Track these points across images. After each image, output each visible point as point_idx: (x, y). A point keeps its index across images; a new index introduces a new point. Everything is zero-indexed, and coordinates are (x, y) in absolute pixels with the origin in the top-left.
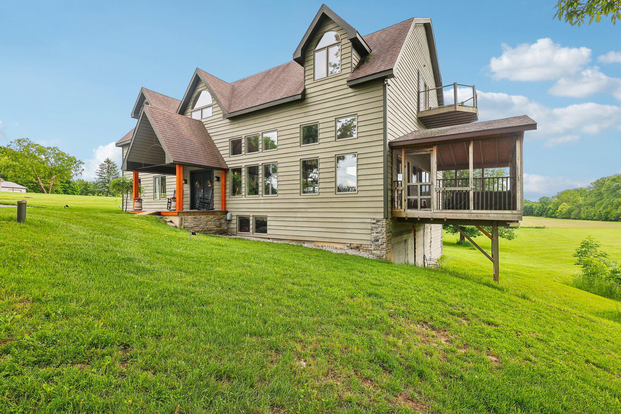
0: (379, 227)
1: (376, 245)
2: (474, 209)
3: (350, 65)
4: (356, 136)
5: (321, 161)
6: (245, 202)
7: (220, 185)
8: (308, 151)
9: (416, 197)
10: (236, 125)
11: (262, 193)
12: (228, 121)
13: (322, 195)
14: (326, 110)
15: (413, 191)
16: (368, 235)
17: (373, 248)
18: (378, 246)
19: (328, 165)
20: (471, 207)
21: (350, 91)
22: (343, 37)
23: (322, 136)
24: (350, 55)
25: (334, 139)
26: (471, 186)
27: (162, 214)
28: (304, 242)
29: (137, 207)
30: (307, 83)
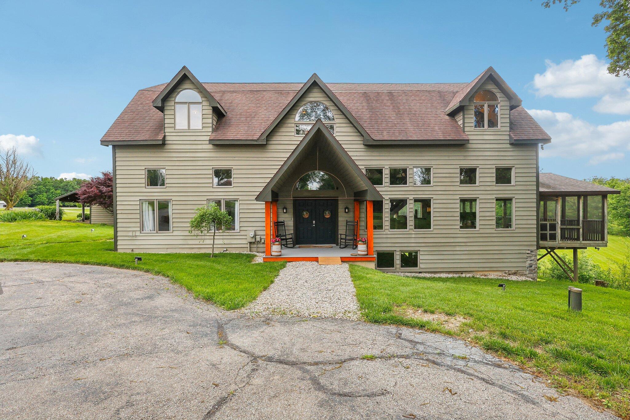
0: (532, 256)
1: (530, 270)
2: (583, 240)
3: (508, 125)
4: (513, 183)
5: (481, 201)
6: (389, 236)
7: (350, 217)
8: (468, 191)
9: (546, 232)
10: (375, 154)
11: (413, 227)
12: (362, 146)
13: (481, 231)
14: (486, 158)
15: (543, 227)
16: (523, 263)
17: (527, 272)
18: (532, 270)
19: (488, 205)
20: (581, 239)
21: (508, 146)
22: (502, 99)
23: (482, 180)
24: (508, 116)
25: (494, 183)
26: (581, 225)
27: (344, 260)
28: (462, 272)
29: (276, 252)
30: (466, 129)
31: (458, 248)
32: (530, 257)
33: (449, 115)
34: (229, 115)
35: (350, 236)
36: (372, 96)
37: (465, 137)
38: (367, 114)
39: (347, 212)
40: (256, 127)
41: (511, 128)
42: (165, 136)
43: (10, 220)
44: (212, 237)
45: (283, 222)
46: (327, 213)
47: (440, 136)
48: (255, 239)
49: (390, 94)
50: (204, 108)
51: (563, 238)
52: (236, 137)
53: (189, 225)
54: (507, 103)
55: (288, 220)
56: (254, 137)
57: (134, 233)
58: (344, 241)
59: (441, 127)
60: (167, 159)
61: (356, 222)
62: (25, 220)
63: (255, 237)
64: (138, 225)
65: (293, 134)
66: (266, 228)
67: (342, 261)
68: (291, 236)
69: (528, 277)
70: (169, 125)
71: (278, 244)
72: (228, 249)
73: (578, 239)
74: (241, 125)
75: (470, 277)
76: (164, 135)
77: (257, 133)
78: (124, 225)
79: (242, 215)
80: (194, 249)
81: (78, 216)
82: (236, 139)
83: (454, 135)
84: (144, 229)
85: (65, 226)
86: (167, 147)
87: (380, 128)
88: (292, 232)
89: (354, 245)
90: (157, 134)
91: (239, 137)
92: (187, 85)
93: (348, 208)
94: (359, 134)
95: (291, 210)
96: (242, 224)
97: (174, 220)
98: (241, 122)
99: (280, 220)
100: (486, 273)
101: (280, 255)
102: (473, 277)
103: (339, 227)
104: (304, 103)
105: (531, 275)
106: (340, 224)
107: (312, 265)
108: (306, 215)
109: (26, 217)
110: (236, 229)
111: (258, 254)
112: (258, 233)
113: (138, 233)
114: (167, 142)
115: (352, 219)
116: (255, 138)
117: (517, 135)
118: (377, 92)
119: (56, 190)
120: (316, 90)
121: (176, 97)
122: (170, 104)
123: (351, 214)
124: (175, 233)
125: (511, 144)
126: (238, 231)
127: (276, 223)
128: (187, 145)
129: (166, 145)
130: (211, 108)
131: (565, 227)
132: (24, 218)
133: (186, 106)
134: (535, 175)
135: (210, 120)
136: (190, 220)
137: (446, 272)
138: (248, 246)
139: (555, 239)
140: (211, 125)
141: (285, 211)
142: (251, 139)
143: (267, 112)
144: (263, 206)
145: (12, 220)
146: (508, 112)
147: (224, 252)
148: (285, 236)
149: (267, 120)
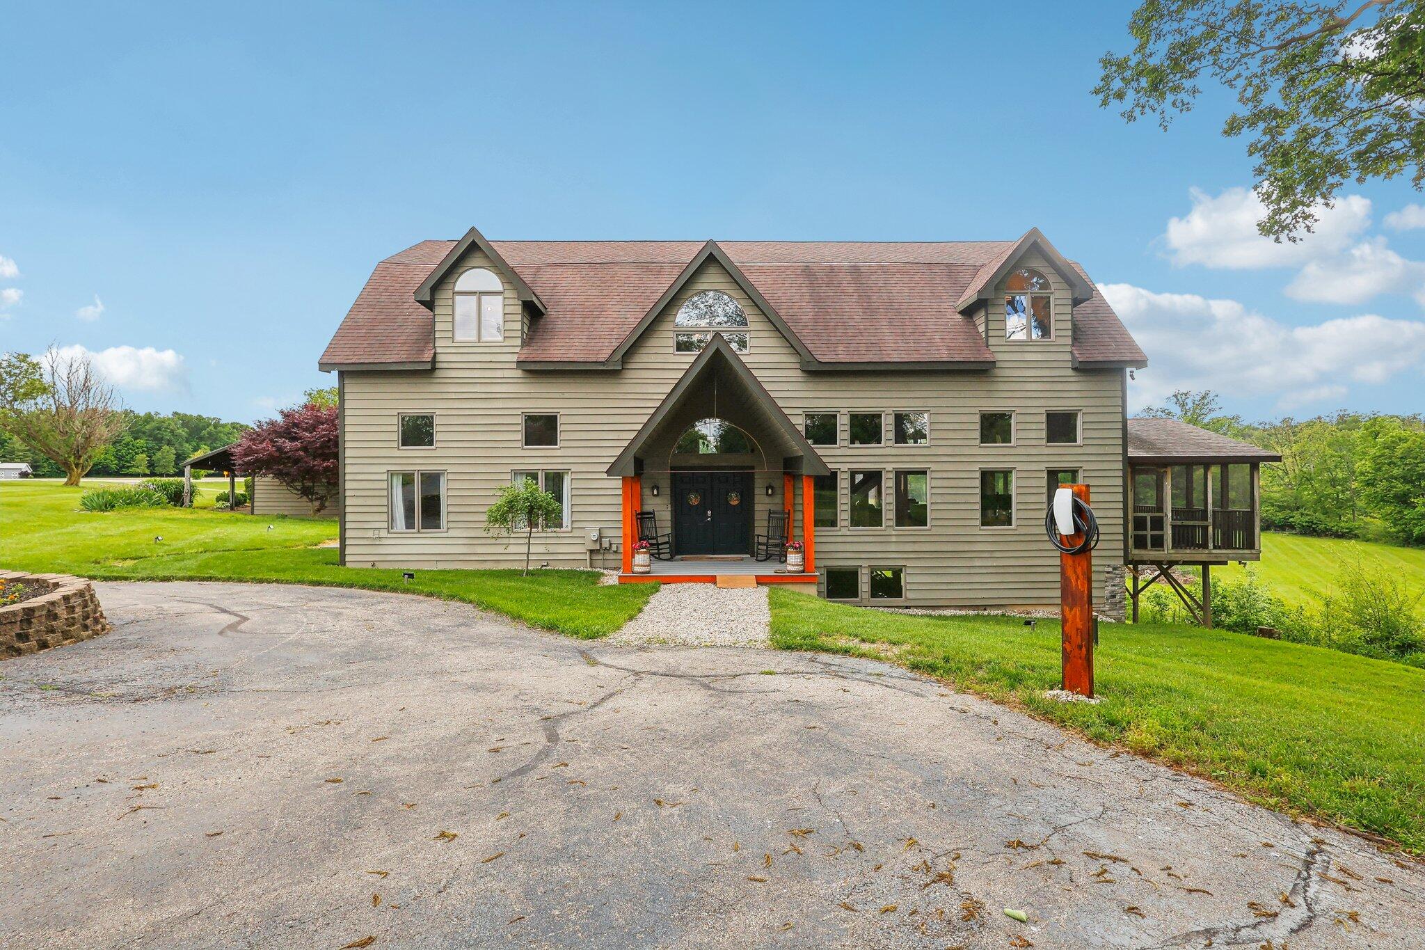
0: (1116, 577)
1: (1111, 603)
3: (1069, 333)
4: (1079, 442)
5: (1020, 475)
6: (849, 539)
7: (775, 503)
8: (994, 456)
9: (1144, 533)
10: (822, 386)
11: (893, 523)
12: (799, 373)
13: (1022, 530)
14: (1029, 395)
15: (1140, 524)
16: (1101, 590)
17: (1107, 607)
18: (1115, 604)
19: (1034, 483)
20: (1211, 545)
21: (1070, 372)
22: (1057, 286)
23: (1021, 434)
24: (1069, 317)
25: (1044, 442)
26: (1210, 520)
27: (761, 581)
28: (985, 607)
29: (642, 566)
30: (992, 341)
31: (978, 563)
32: (1112, 579)
33: (962, 313)
34: (552, 312)
35: (775, 539)
36: (820, 275)
37: (988, 356)
38: (809, 310)
39: (770, 495)
40: (603, 337)
41: (1075, 339)
42: (435, 354)
43: (103, 507)
44: (527, 541)
45: (653, 513)
46: (734, 495)
47: (941, 353)
48: (601, 544)
49: (855, 269)
50: (507, 302)
51: (1177, 544)
52: (565, 356)
53: (485, 518)
54: (1068, 294)
55: (661, 509)
56: (600, 356)
57: (377, 532)
58: (765, 547)
59: (946, 337)
60: (439, 396)
61: (786, 513)
62: (130, 508)
63: (601, 541)
64: (384, 517)
65: (671, 350)
66: (625, 524)
67: (757, 583)
68: (666, 539)
69: (1108, 616)
70: (443, 334)
71: (645, 553)
72: (549, 562)
73: (1205, 546)
74: (575, 333)
75: (996, 615)
76: (433, 351)
77: (605, 348)
78: (359, 518)
79: (577, 500)
80: (488, 563)
81: (218, 499)
82: (567, 360)
83: (968, 352)
84: (394, 525)
85: (211, 520)
86: (438, 374)
87: (832, 338)
88: (668, 531)
89: (780, 556)
90: (421, 351)
91: (571, 356)
92: (476, 260)
93: (772, 488)
94: (792, 350)
95: (667, 491)
96: (577, 517)
97: (451, 509)
98: (575, 326)
99: (648, 508)
100: (1029, 609)
101: (648, 572)
102: (1003, 615)
103: (756, 522)
104: (690, 293)
105: (1114, 613)
106: (757, 516)
107: (706, 588)
108: (694, 500)
109: (131, 501)
110: (564, 525)
111: (605, 572)
112: (607, 533)
113: (384, 534)
114: (438, 366)
115: (779, 508)
116: (603, 357)
117: (1085, 351)
118: (831, 266)
119: (136, 439)
120: (712, 270)
121: (455, 283)
122: (444, 294)
123: (778, 499)
124: (452, 533)
125: (1075, 369)
126: (569, 529)
127: (639, 514)
128: (475, 371)
129: (437, 371)
130: (520, 303)
131: (1179, 523)
132: (128, 504)
133: (474, 298)
134: (1120, 426)
135: (517, 325)
136: (486, 509)
137: (956, 607)
138: (587, 557)
139: (1162, 546)
140: (519, 334)
141: (655, 493)
142: (595, 360)
143: (621, 307)
144: (619, 483)
145: (106, 507)
146: (1068, 309)
147: (544, 568)
148: (656, 538)
149: (623, 323)
